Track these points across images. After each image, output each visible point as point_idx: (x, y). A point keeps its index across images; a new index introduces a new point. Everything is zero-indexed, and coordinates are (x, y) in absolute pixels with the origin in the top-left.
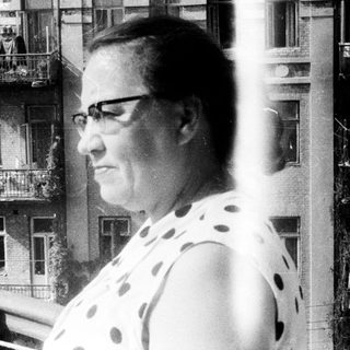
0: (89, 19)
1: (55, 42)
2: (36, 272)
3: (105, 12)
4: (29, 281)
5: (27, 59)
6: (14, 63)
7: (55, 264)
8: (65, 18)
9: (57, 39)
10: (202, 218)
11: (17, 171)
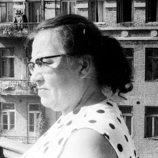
0: (58, 6)
1: (42, 17)
2: (30, 131)
3: (66, 3)
4: (26, 135)
5: (28, 25)
6: (22, 27)
7: (39, 127)
8: (47, 5)
9: (43, 16)
10: (85, 116)
11: (22, 80)
